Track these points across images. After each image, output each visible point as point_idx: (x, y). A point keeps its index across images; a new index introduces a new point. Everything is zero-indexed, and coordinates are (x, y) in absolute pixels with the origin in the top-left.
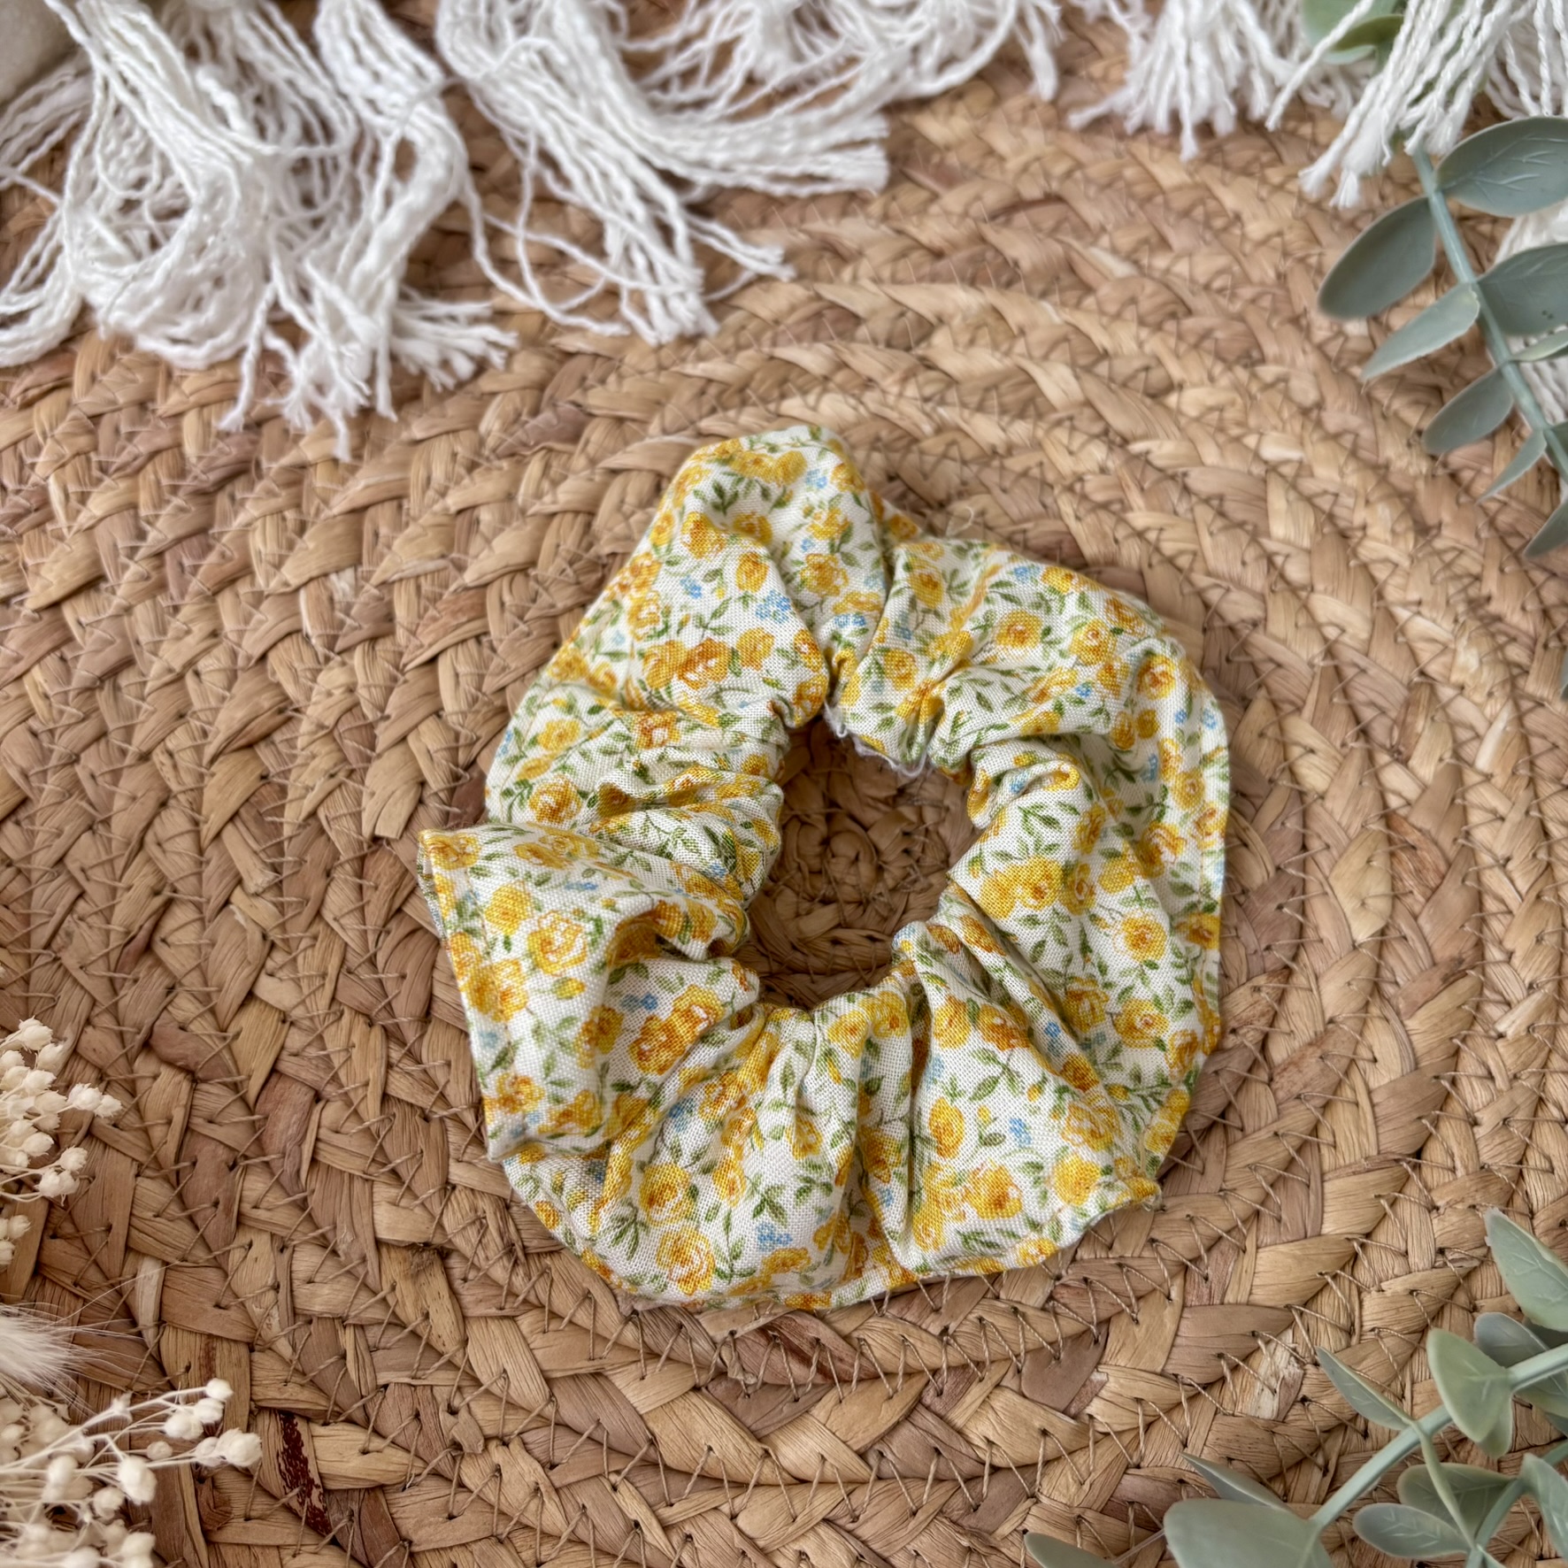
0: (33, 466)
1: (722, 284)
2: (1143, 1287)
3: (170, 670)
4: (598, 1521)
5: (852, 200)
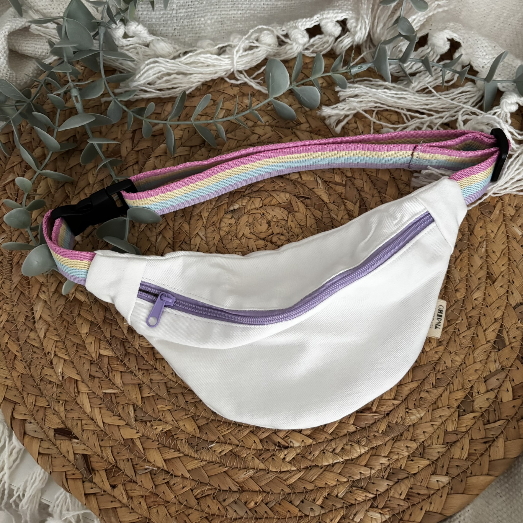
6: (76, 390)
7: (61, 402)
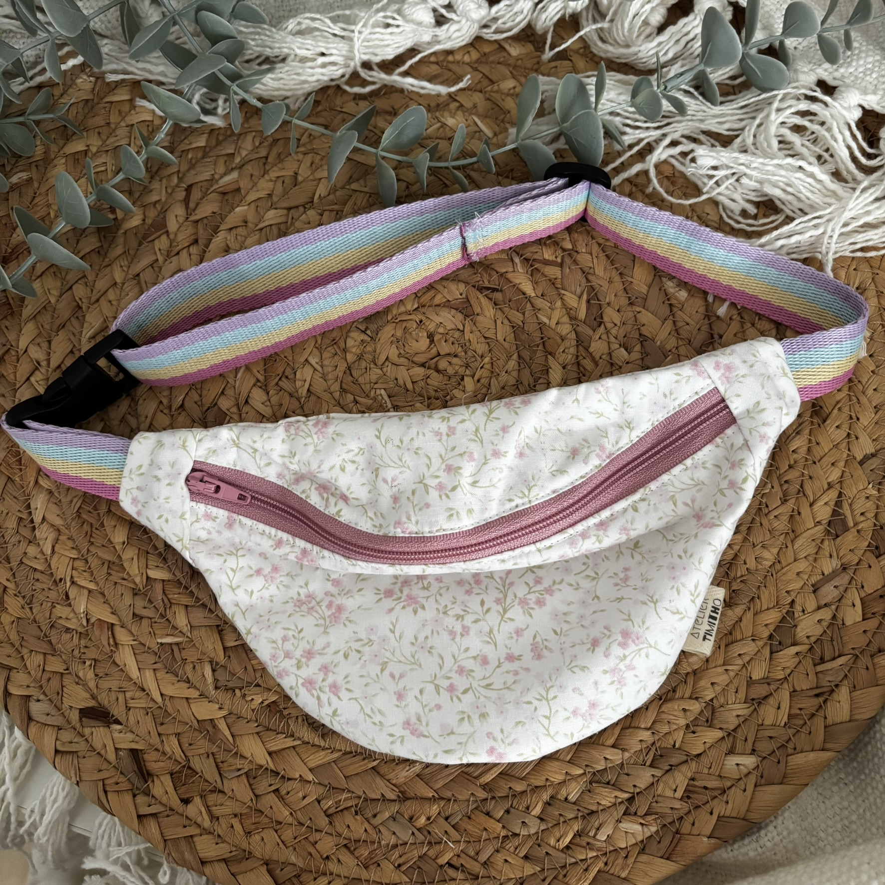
6: (111, 641)
7: (88, 663)
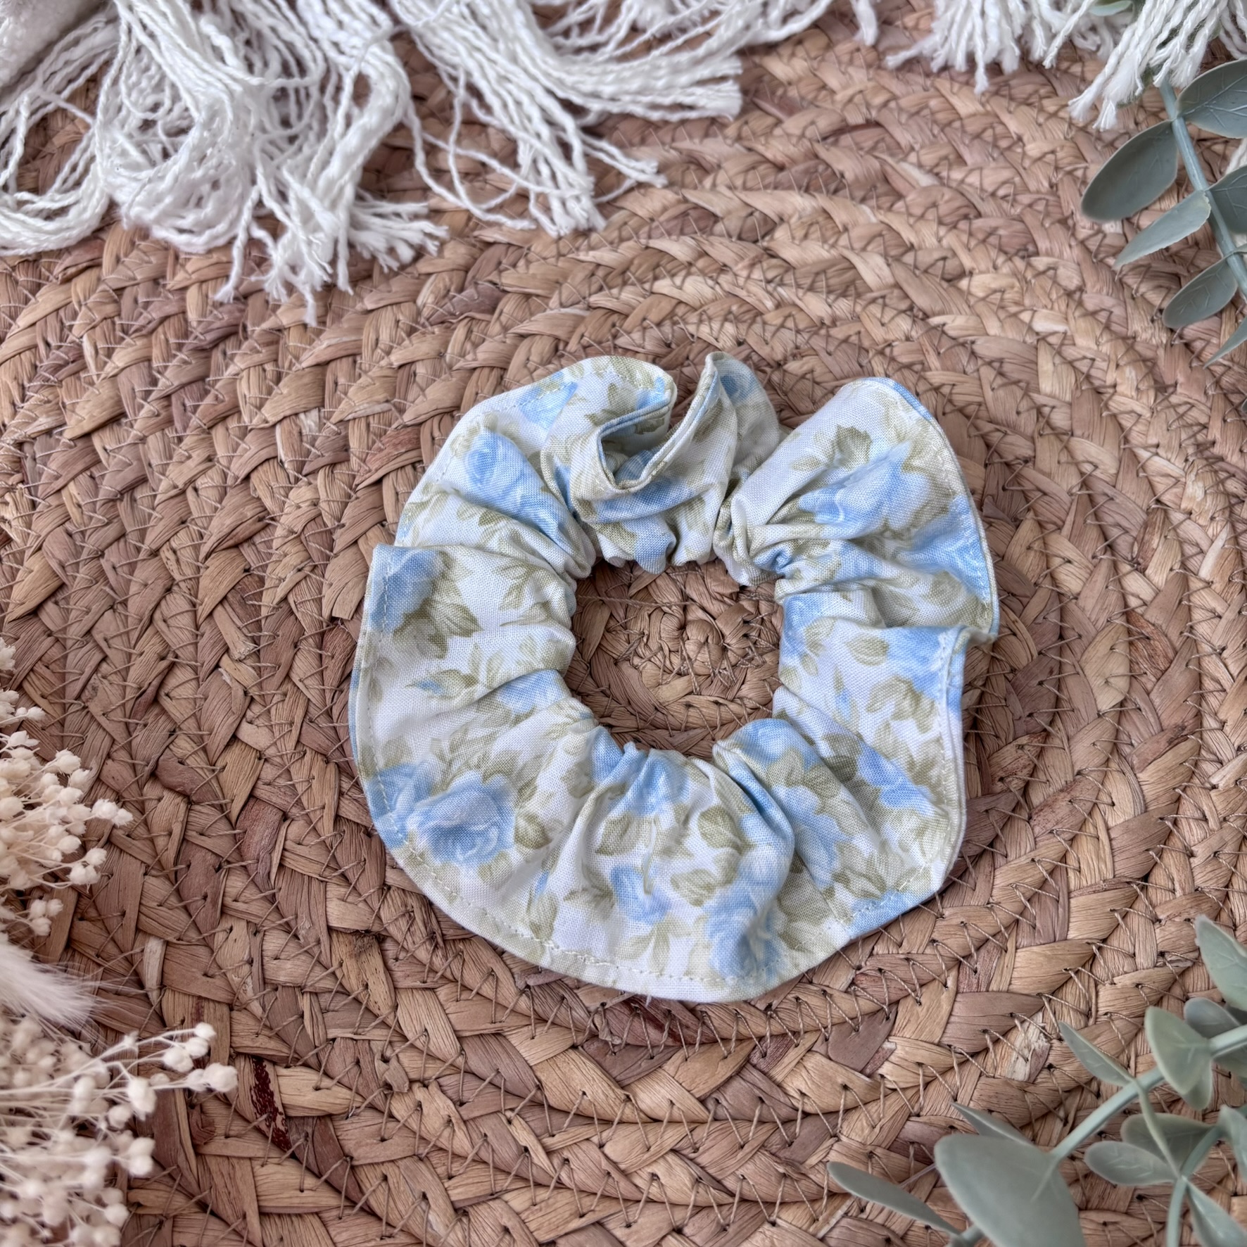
0: (71, 327)
1: (610, 190)
2: (926, 978)
3: (175, 487)
4: (496, 1146)
5: (713, 124)
